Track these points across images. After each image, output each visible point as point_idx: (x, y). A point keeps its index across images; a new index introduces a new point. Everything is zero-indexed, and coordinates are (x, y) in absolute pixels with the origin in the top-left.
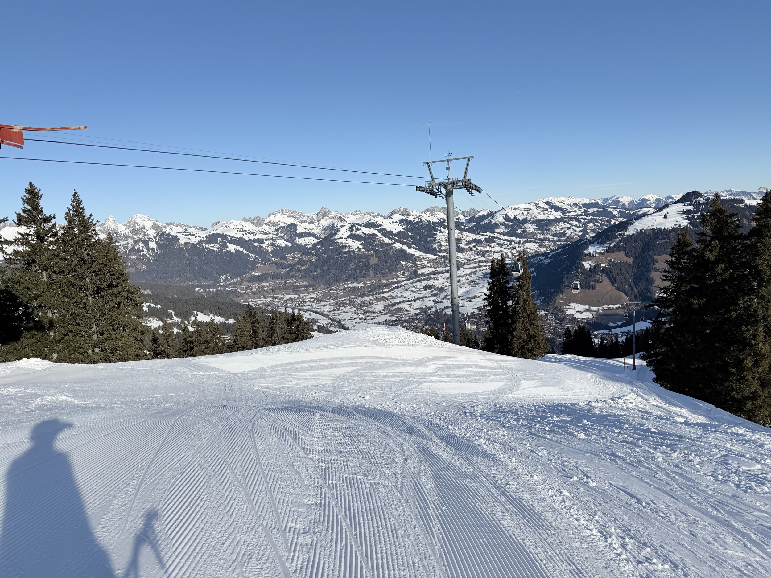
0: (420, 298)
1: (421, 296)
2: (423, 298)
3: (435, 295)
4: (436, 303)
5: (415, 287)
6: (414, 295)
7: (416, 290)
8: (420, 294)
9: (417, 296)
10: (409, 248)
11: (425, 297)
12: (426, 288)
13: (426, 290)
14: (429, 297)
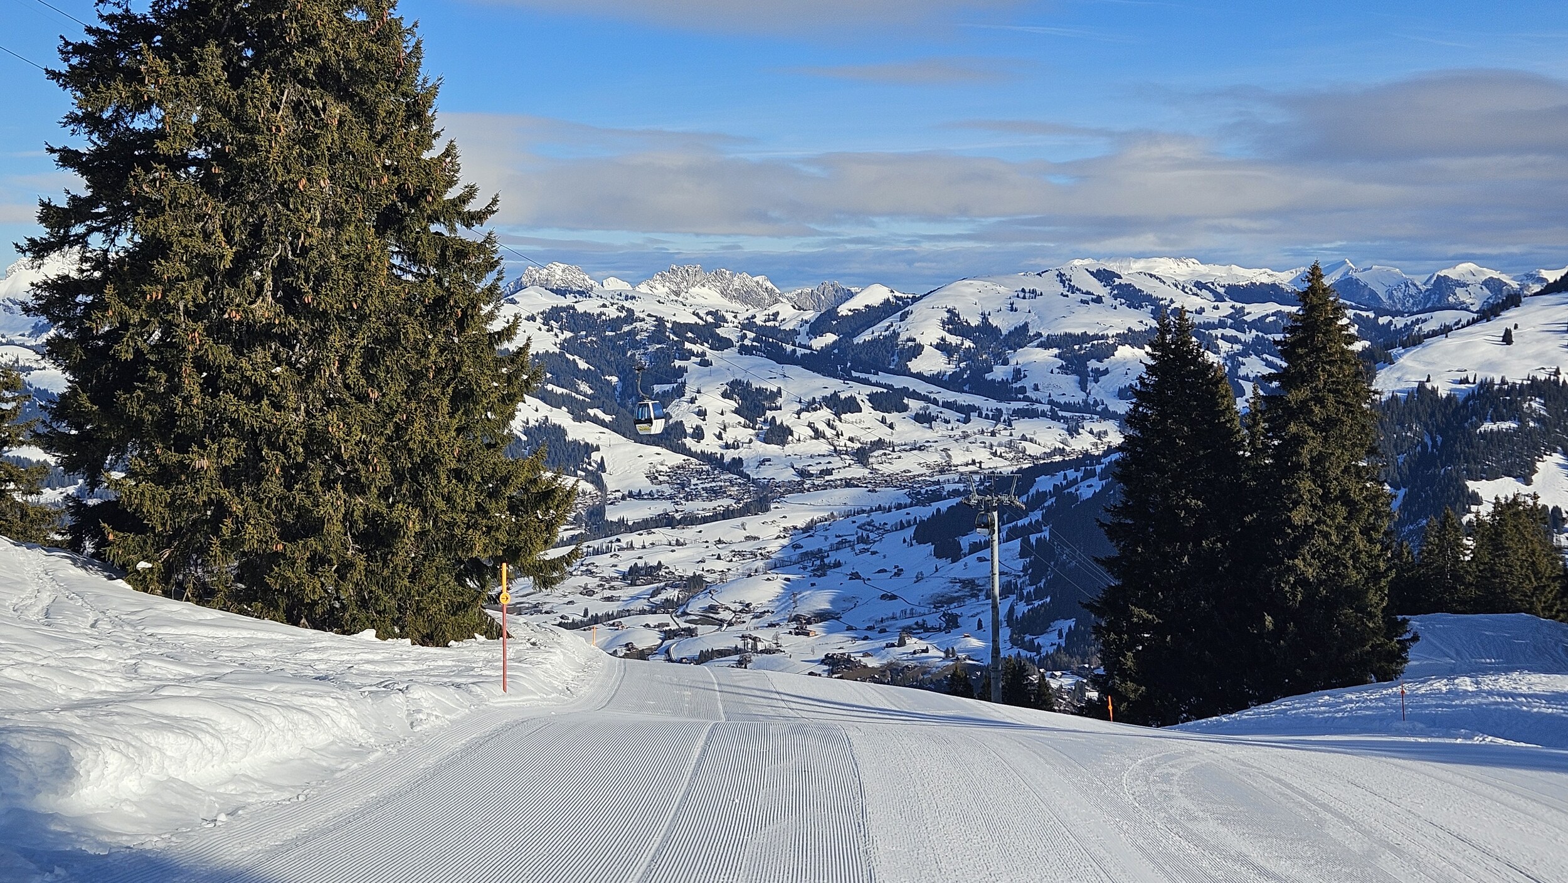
0: (609, 617)
1: (612, 608)
2: (621, 614)
3: (668, 606)
4: (669, 635)
5: (590, 573)
6: (583, 602)
7: (592, 582)
8: (609, 599)
9: (598, 607)
10: (578, 418)
11: (628, 613)
12: (633, 575)
13: (633, 584)
14: (643, 612)
